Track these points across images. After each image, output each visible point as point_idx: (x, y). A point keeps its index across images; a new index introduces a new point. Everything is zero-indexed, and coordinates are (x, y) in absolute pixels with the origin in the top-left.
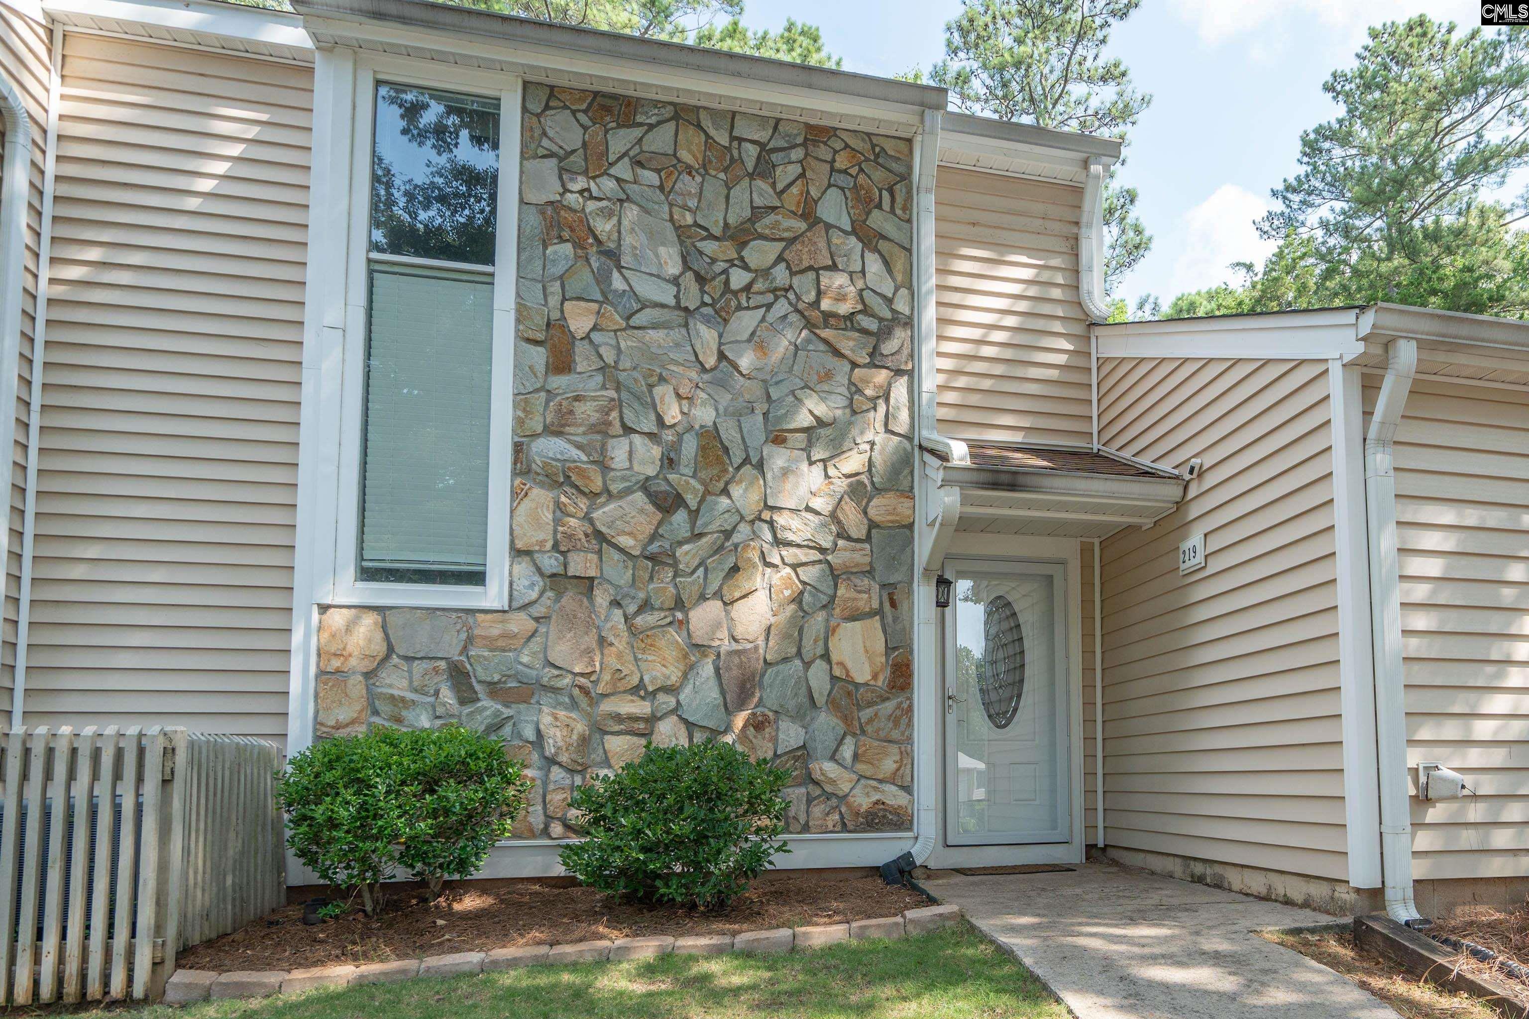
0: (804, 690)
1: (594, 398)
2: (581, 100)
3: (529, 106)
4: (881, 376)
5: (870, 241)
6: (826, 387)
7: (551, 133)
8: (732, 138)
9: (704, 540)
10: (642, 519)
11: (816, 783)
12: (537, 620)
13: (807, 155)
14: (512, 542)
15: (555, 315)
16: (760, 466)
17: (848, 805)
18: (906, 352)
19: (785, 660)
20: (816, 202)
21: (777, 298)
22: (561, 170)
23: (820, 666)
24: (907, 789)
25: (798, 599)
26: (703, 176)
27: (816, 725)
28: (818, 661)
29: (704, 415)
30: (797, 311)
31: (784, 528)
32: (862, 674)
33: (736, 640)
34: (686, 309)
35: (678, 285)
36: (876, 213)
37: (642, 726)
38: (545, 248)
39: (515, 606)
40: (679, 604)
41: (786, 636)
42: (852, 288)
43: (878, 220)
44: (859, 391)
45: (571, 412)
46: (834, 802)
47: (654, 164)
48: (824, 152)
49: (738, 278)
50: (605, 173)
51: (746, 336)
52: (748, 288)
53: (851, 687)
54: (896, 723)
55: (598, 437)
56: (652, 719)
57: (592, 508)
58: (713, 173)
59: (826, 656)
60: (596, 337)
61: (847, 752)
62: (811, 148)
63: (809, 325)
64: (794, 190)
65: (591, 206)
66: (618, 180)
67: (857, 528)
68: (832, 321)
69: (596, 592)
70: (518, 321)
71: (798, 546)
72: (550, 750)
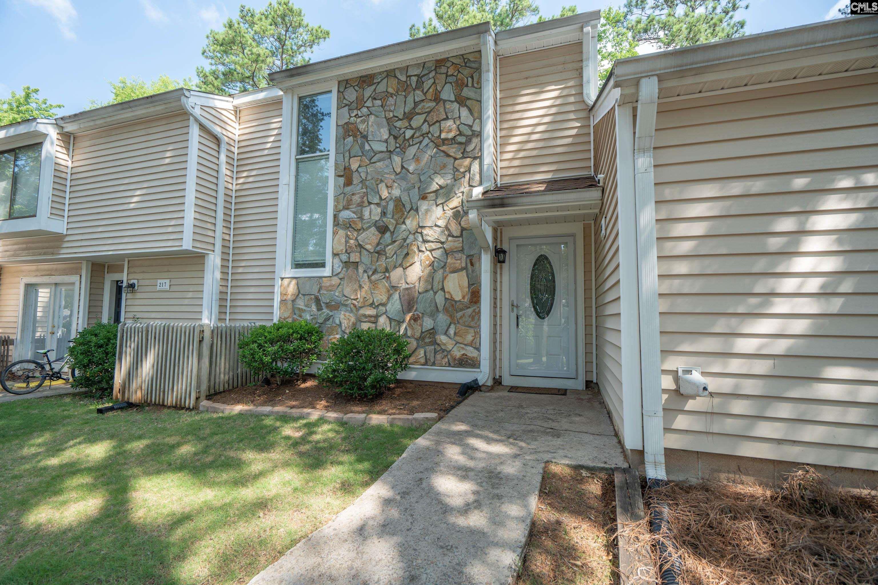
0: (433, 305)
1: (359, 193)
2: (356, 81)
3: (340, 90)
4: (467, 161)
5: (463, 102)
6: (443, 171)
7: (346, 97)
8: (407, 77)
9: (396, 243)
10: (374, 237)
11: (439, 345)
12: (341, 279)
13: (436, 73)
14: (333, 252)
15: (347, 165)
16: (417, 210)
17: (451, 356)
18: (478, 148)
19: (427, 291)
20: (440, 92)
21: (424, 138)
22: (349, 109)
23: (440, 293)
24: (478, 349)
25: (432, 264)
26: (396, 96)
27: (438, 319)
28: (440, 291)
29: (396, 192)
30: (432, 141)
31: (426, 235)
32: (458, 297)
33: (408, 284)
34: (390, 151)
35: (387, 143)
36: (465, 89)
37: (373, 319)
38: (344, 140)
39: (334, 274)
40: (387, 270)
41: (426, 281)
42: (455, 125)
43: (466, 92)
44: (458, 170)
45: (351, 200)
46: (445, 353)
47: (380, 97)
48: (443, 70)
49: (409, 133)
50: (364, 106)
51: (412, 157)
52: (412, 137)
53: (453, 303)
54: (473, 319)
55: (360, 208)
56: (377, 317)
57: (358, 235)
58: (400, 93)
59: (443, 289)
60: (359, 170)
61: (452, 331)
62: (438, 70)
63: (437, 146)
64: (431, 90)
65: (359, 120)
66: (368, 107)
67: (456, 231)
68: (446, 142)
69: (359, 267)
70: (335, 170)
71: (432, 242)
72: (343, 328)
